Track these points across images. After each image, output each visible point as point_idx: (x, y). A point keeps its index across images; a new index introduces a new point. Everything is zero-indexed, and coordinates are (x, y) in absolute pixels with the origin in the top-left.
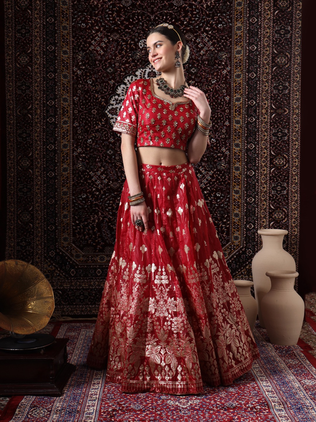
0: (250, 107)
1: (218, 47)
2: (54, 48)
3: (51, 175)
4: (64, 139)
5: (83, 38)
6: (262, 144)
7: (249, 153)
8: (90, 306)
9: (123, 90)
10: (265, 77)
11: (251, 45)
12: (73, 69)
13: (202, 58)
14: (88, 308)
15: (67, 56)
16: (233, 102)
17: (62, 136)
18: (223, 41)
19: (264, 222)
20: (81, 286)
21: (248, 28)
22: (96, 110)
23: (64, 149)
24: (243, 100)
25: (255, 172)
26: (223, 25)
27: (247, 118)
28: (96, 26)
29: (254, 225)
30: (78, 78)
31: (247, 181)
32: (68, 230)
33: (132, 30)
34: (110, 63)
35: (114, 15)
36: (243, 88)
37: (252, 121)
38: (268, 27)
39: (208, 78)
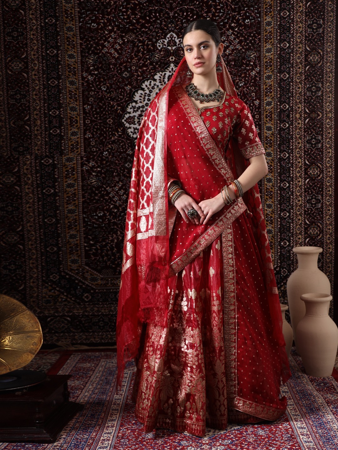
0: (282, 111)
1: (246, 45)
5: (94, 40)
6: (296, 153)
7: (282, 163)
8: (111, 333)
9: (141, 96)
10: (299, 78)
11: (283, 42)
12: (82, 75)
13: (228, 58)
14: (109, 336)
15: (73, 60)
16: (263, 106)
18: (251, 38)
19: (299, 238)
20: (100, 312)
21: (278, 23)
22: (112, 119)
24: (274, 103)
25: (289, 183)
26: (251, 20)
27: (280, 124)
28: (109, 25)
29: (289, 241)
30: (89, 84)
31: (280, 194)
33: (149, 29)
34: (125, 67)
35: (129, 13)
36: (274, 90)
37: (285, 127)
38: (300, 22)
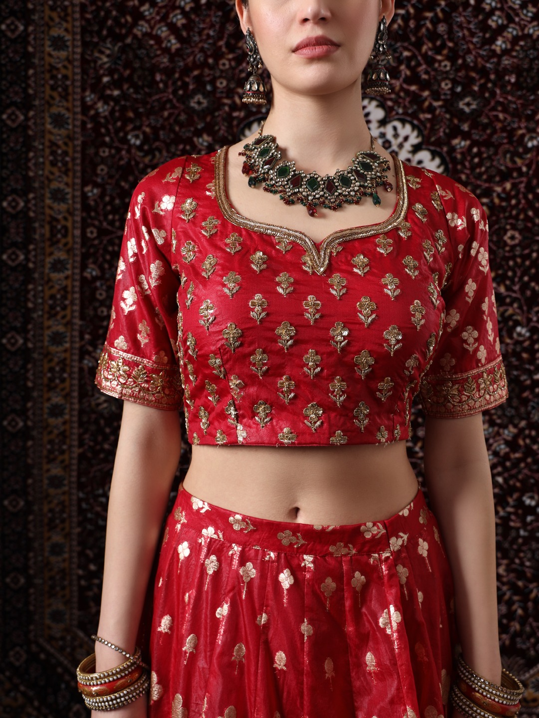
2: (21, 28)
3: (14, 427)
4: (52, 315)
12: (83, 99)
13: (499, 63)
15: (63, 54)
17: (47, 308)
23: (53, 349)
30: (97, 126)
32: (63, 588)
34: (199, 80)
39: (514, 130)
